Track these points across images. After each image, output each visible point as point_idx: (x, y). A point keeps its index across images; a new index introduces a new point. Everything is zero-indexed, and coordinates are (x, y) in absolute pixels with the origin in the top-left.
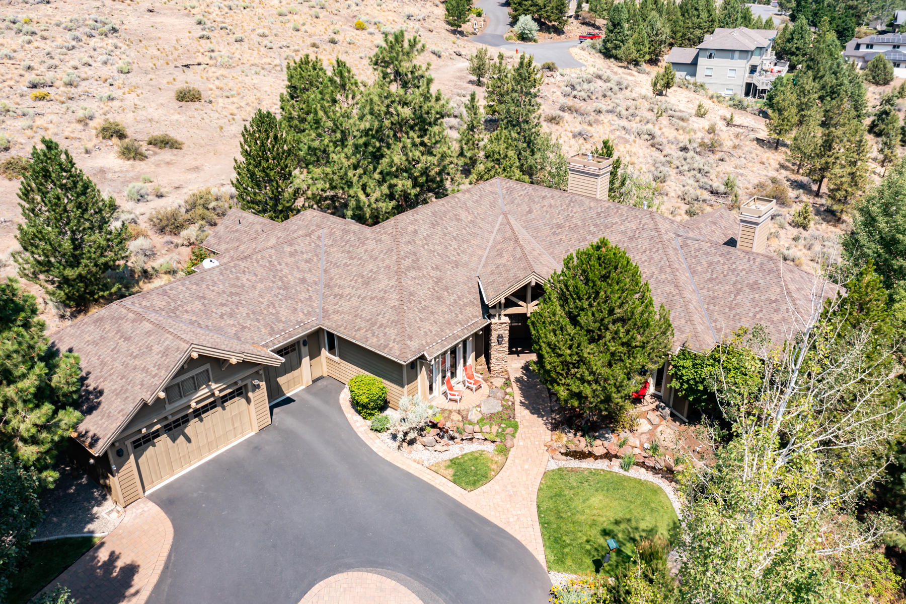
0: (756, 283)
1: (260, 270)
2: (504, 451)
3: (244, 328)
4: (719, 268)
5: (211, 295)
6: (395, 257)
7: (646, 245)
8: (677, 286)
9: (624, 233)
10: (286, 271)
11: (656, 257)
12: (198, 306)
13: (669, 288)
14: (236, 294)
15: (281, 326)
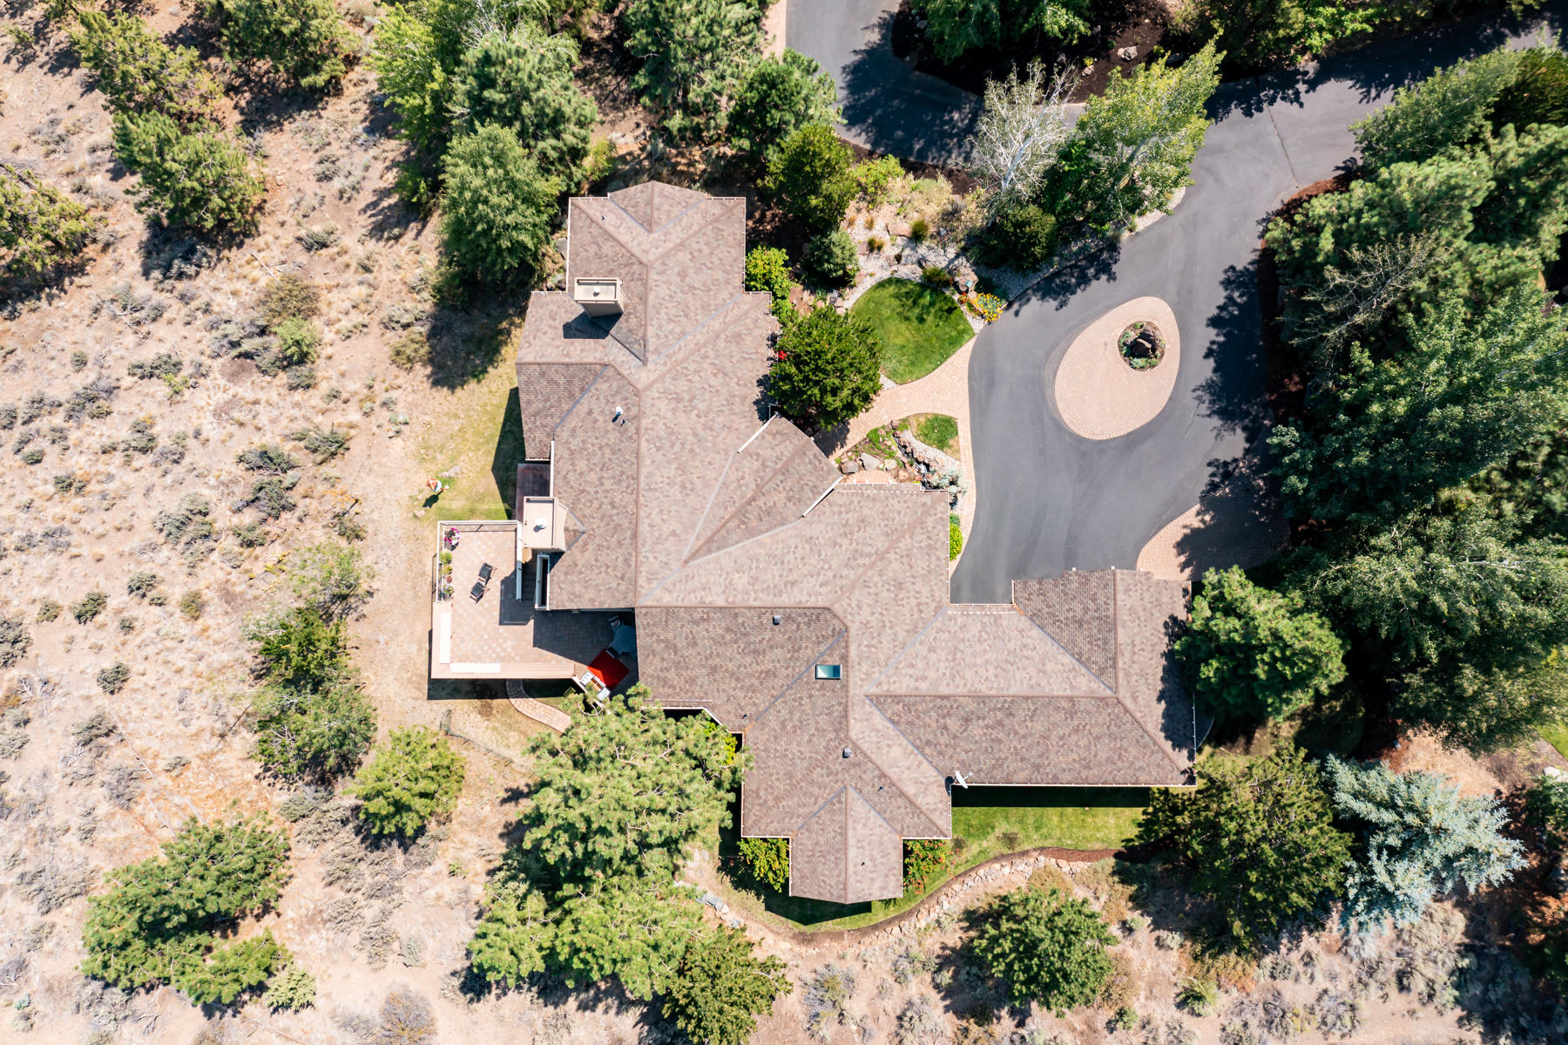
0: (678, 274)
1: (969, 674)
2: (905, 423)
3: (1021, 631)
4: (673, 311)
5: (1032, 670)
6: (870, 573)
7: (682, 382)
8: (718, 337)
9: (674, 410)
10: (942, 665)
11: (692, 367)
12: (1049, 667)
13: (721, 344)
14: (1007, 661)
15: (985, 620)
